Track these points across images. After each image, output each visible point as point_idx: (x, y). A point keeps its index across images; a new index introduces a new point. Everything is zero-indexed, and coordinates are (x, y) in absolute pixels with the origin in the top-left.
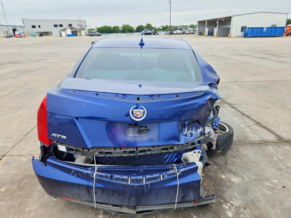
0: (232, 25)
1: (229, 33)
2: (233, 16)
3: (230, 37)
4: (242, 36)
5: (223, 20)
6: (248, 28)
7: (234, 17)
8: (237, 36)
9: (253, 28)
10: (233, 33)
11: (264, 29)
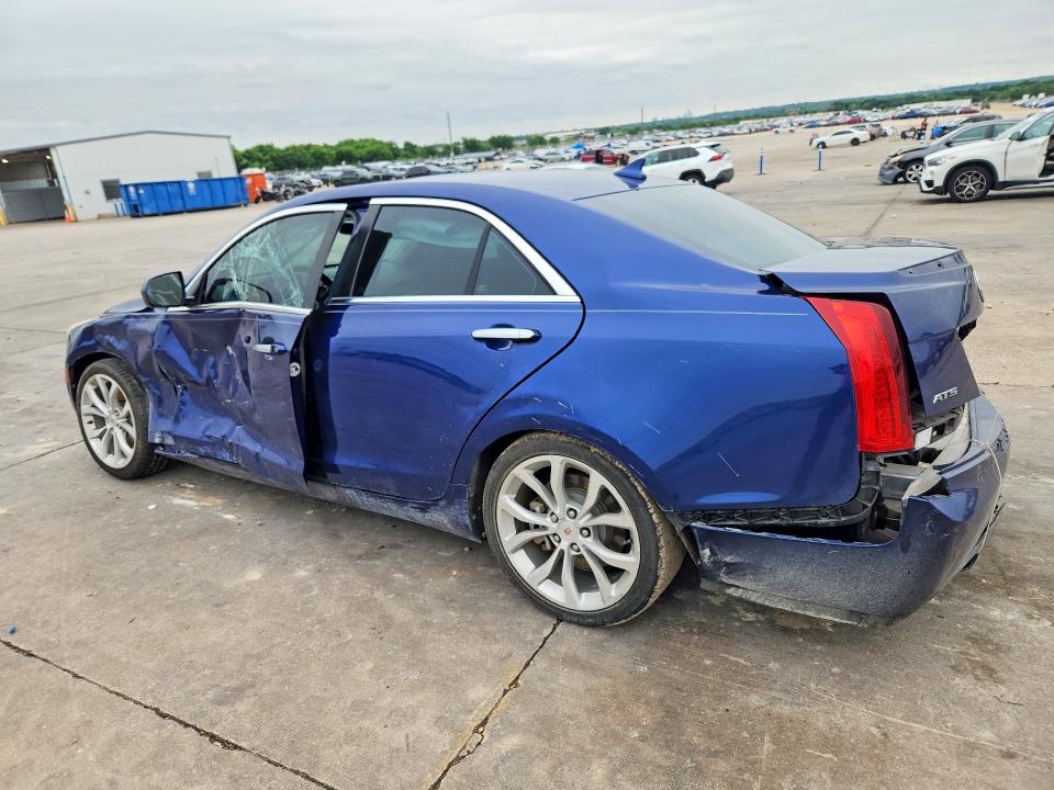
0: (64, 177)
1: (66, 208)
2: (54, 146)
3: (76, 221)
4: (118, 216)
5: (5, 161)
6: (136, 186)
7: (58, 148)
8: (100, 217)
9: (151, 184)
10: (81, 206)
11: (187, 188)
